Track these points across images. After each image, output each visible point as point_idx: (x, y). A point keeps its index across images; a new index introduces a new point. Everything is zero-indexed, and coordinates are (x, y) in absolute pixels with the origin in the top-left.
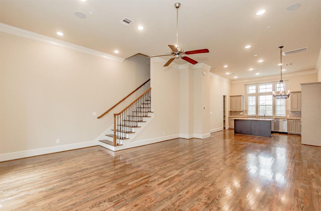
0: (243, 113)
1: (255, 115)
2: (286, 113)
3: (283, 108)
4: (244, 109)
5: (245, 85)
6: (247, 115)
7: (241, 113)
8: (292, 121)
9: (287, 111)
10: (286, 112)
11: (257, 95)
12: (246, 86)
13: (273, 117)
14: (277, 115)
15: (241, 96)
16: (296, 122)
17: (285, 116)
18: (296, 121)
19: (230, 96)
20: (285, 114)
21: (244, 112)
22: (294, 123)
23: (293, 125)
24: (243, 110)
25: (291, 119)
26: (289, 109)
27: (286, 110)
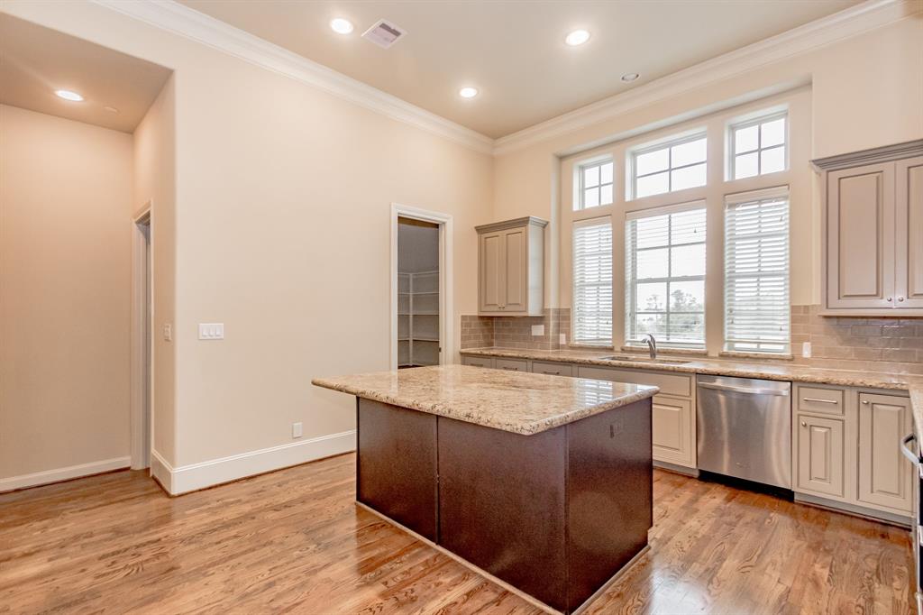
0: (546, 331)
1: (609, 344)
2: (793, 330)
3: (776, 295)
4: (552, 304)
5: (561, 158)
6: (568, 338)
7: (538, 330)
8: (835, 396)
9: (798, 314)
10: (794, 320)
11: (622, 214)
12: (566, 163)
13: (705, 355)
14: (732, 343)
15: (523, 222)
16: (865, 413)
17: (788, 354)
18: (865, 398)
19: (480, 230)
20: (785, 336)
21: (552, 323)
22: (850, 416)
23: (837, 435)
24: (544, 310)
25: (825, 384)
26: (814, 298)
27: (794, 309)
